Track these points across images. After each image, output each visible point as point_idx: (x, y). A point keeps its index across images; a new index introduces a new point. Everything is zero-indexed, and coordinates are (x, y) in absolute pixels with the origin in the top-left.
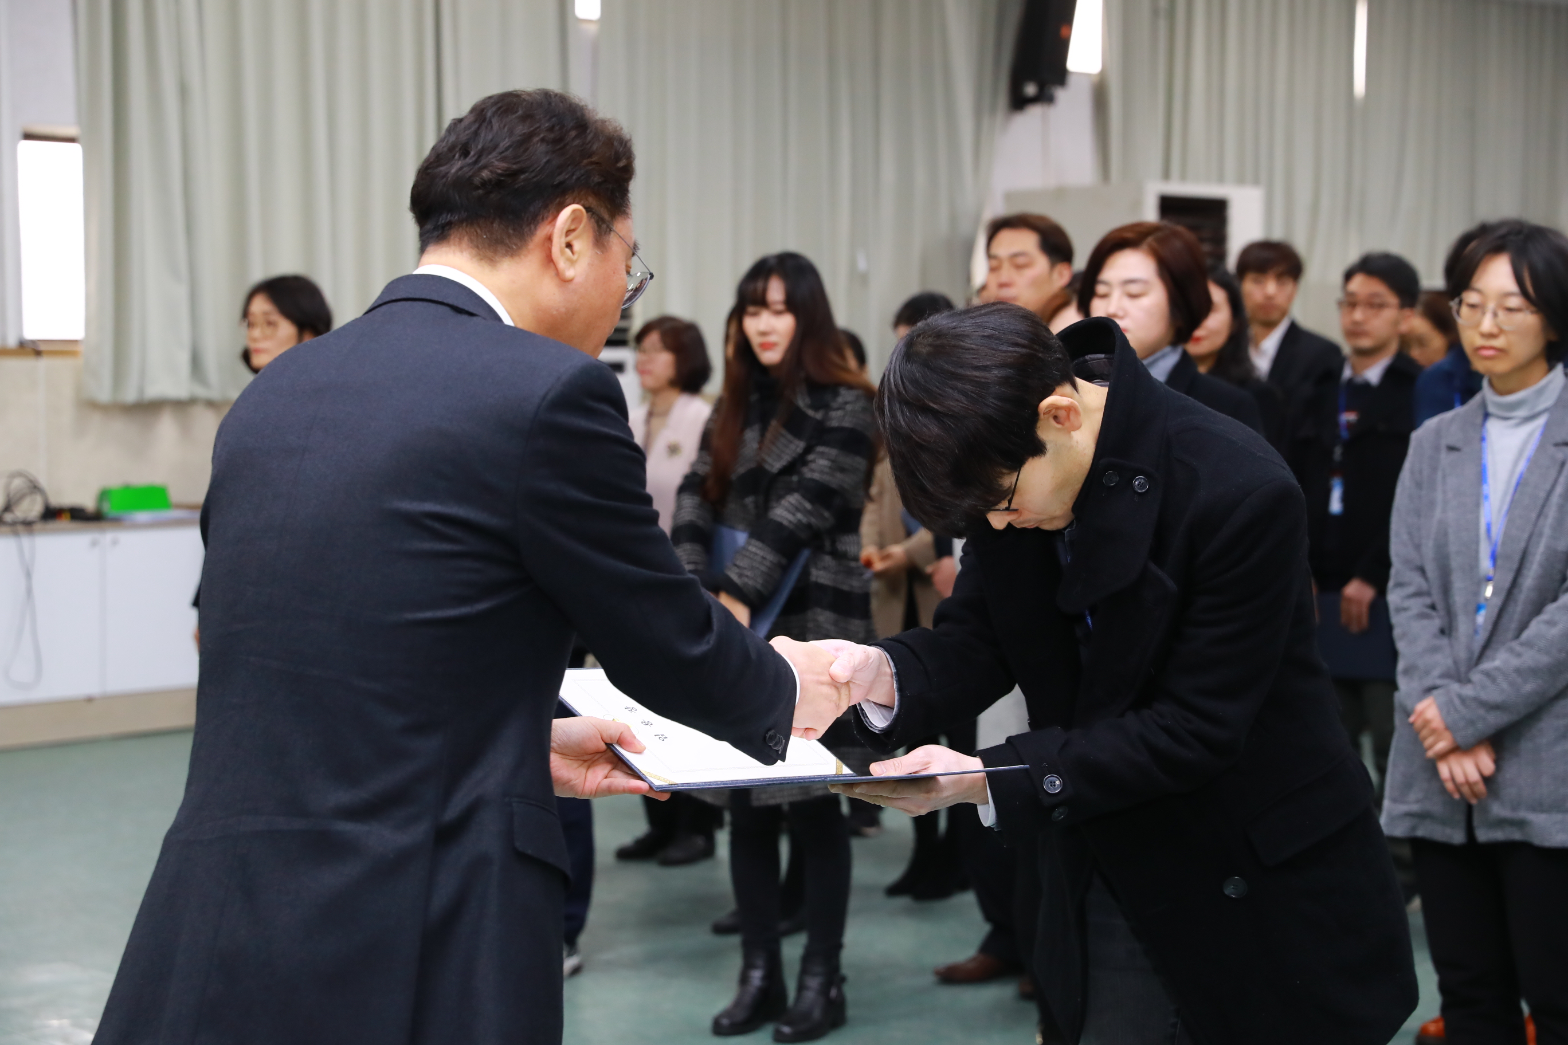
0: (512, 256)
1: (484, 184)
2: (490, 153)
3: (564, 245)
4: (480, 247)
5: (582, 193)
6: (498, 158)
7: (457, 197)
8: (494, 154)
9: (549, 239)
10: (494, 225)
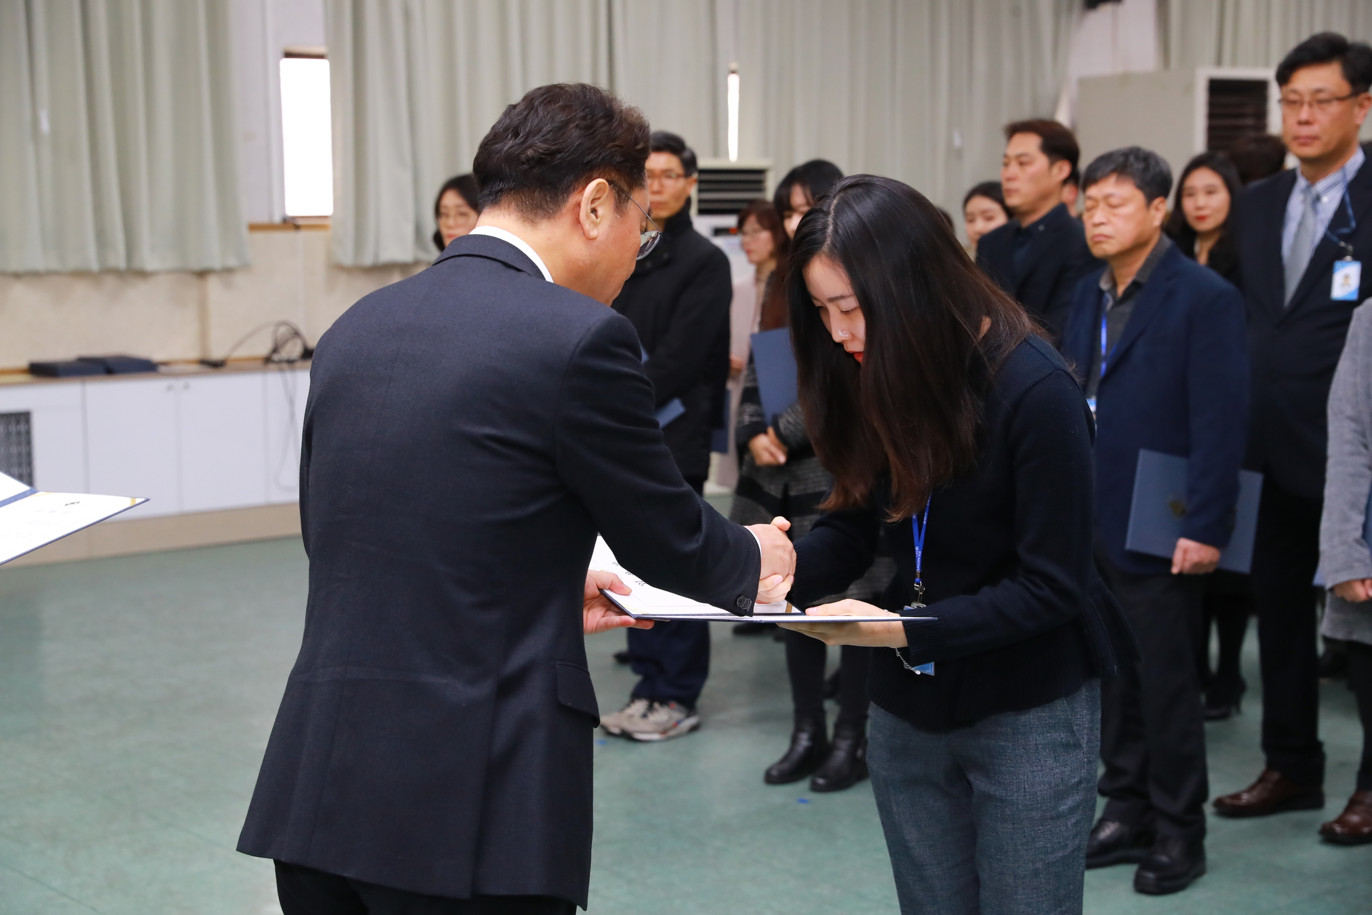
0: (549, 218)
1: (529, 160)
2: (535, 136)
3: (590, 211)
4: (524, 211)
5: (606, 170)
6: (541, 140)
7: (508, 170)
8: (538, 137)
9: (579, 205)
10: (536, 193)
